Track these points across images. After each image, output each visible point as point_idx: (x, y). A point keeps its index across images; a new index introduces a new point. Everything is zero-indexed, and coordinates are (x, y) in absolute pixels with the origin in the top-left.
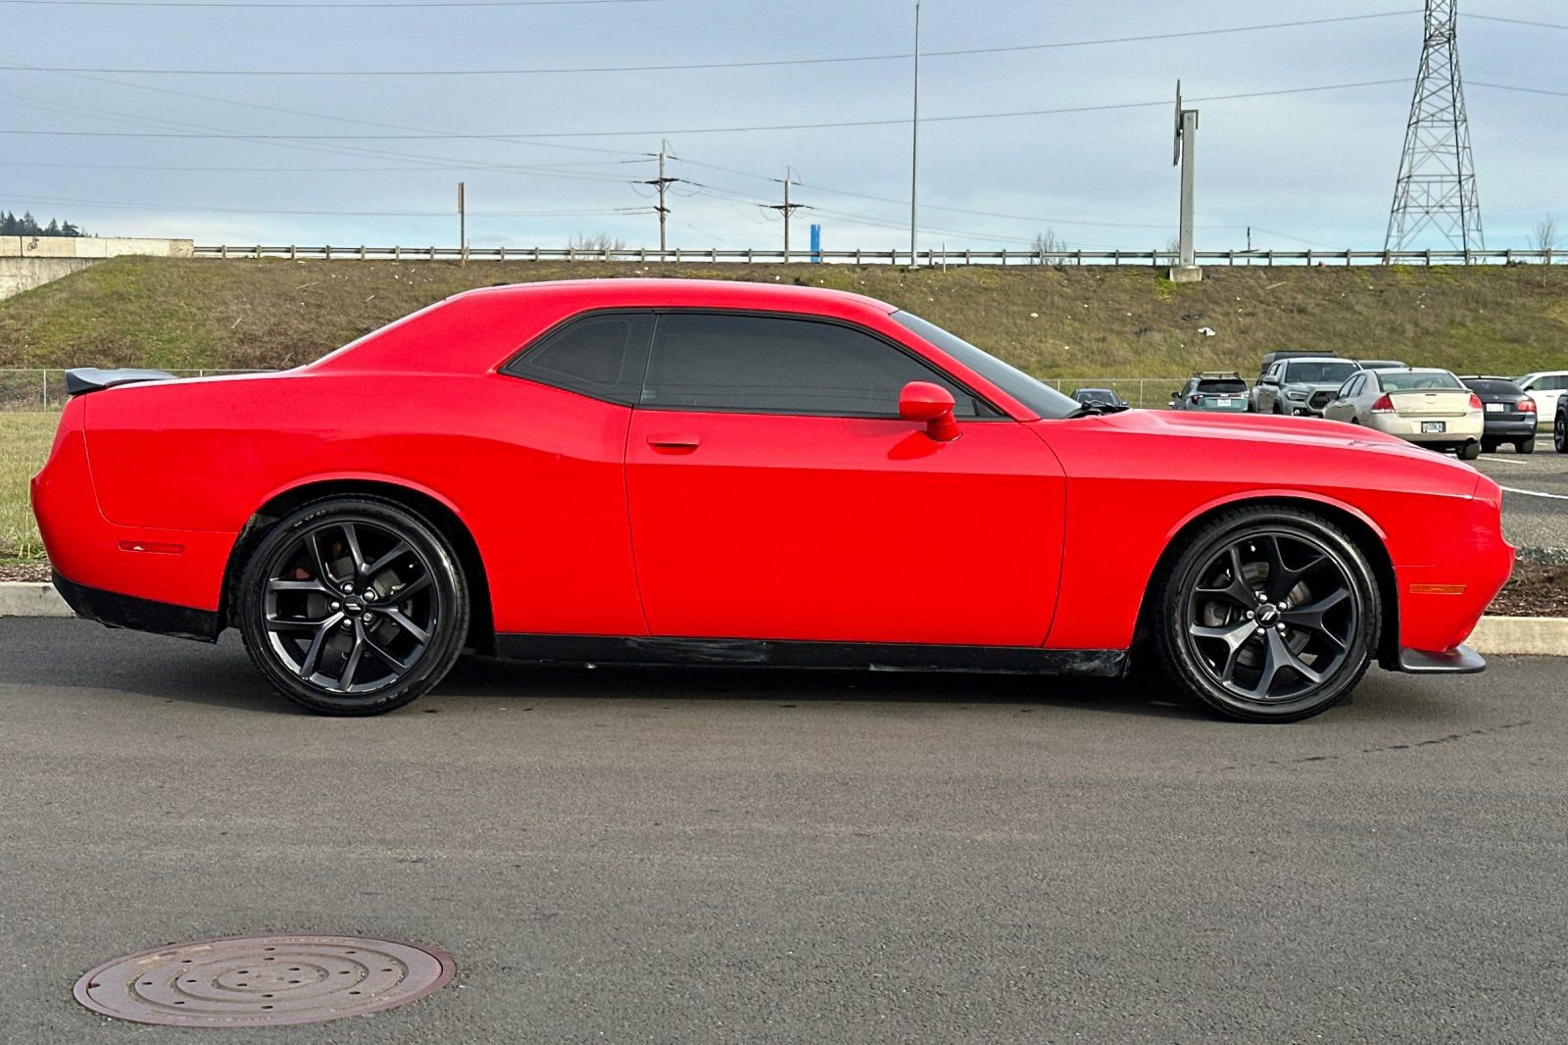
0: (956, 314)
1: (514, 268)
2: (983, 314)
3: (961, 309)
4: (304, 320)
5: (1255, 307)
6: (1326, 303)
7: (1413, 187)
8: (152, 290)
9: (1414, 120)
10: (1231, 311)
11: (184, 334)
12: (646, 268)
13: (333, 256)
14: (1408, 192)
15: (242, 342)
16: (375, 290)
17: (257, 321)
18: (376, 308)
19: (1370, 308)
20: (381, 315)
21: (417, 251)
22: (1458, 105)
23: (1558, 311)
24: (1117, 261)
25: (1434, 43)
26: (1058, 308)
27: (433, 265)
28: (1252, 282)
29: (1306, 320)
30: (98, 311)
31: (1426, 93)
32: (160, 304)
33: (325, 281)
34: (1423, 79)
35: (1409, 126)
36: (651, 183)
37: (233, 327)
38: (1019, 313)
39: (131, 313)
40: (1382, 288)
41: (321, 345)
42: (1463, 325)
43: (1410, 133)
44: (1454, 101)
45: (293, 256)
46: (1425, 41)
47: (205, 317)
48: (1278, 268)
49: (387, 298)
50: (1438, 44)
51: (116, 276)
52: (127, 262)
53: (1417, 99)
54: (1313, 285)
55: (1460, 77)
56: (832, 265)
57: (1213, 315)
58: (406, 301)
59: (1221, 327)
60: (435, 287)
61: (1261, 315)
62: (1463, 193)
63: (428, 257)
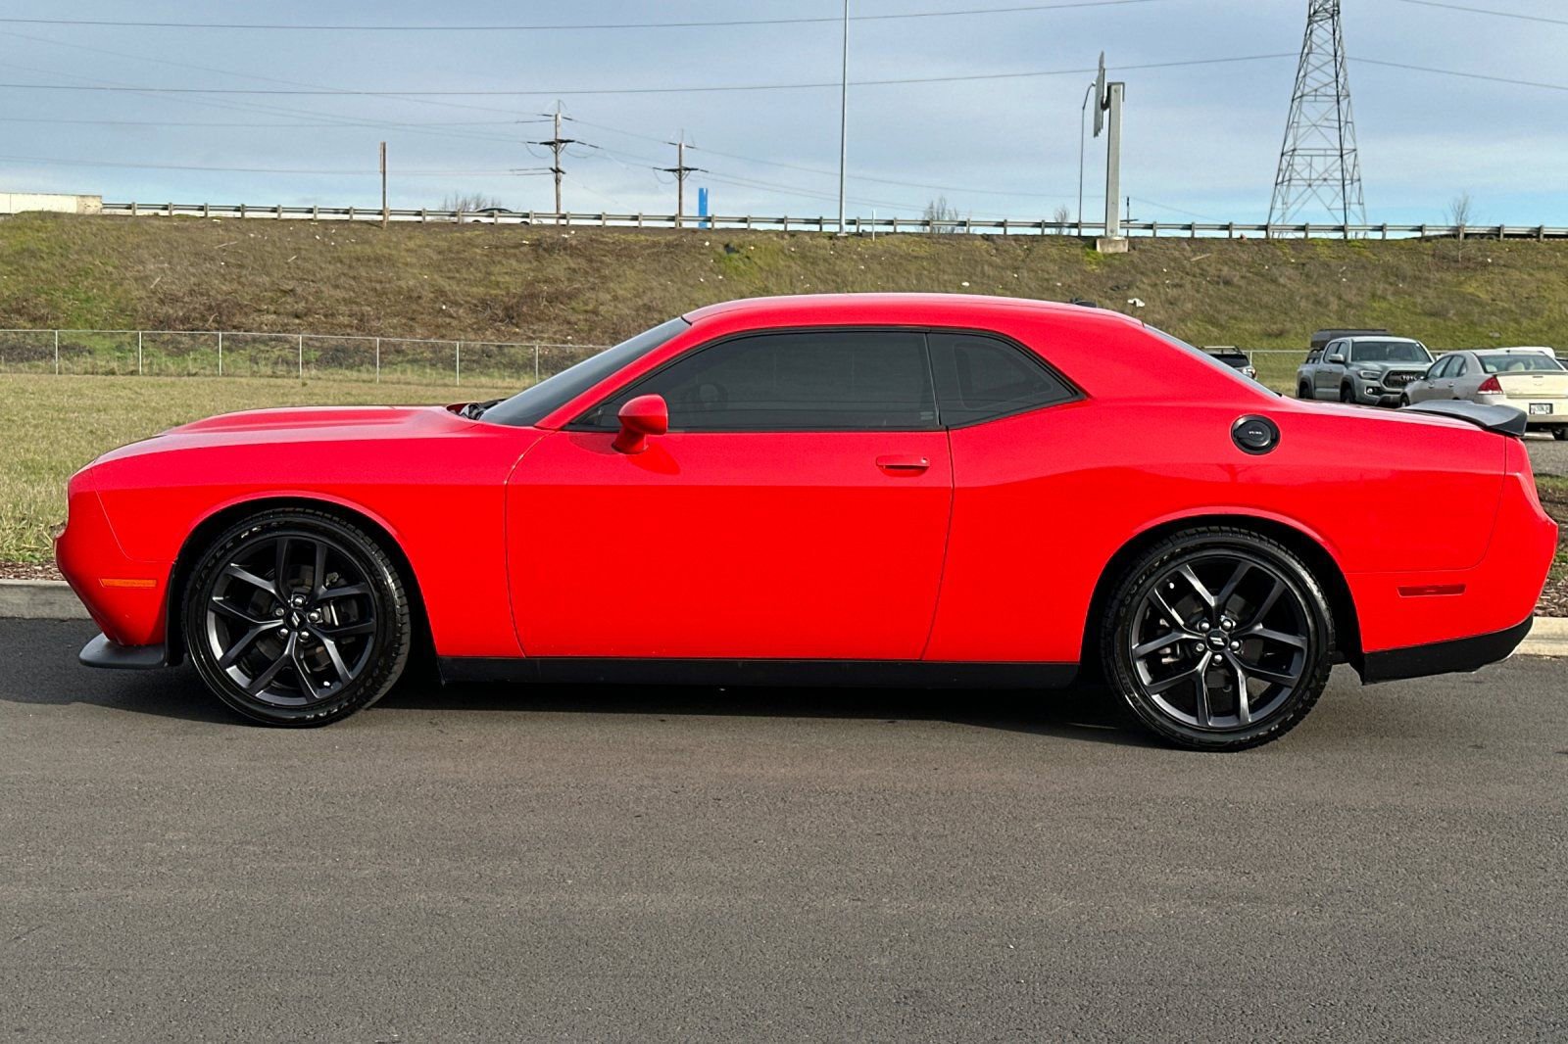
0: (888, 282)
1: (437, 230)
2: (914, 282)
3: (892, 277)
4: (225, 280)
5: (1182, 278)
6: (1250, 275)
7: (1297, 159)
8: (65, 247)
9: (1299, 94)
10: (1158, 282)
11: (101, 293)
12: (573, 232)
13: (248, 215)
14: (1292, 165)
15: (162, 302)
16: (297, 250)
17: (176, 281)
18: (298, 268)
19: (1294, 281)
20: (305, 277)
21: (336, 211)
22: (1341, 80)
23: (1474, 285)
24: (1043, 231)
25: (1318, 18)
26: (989, 277)
27: (353, 225)
28: (1177, 254)
29: (1232, 291)
30: (9, 268)
31: (1310, 68)
32: (74, 261)
33: (244, 241)
34: (1308, 54)
35: (1293, 100)
36: (546, 143)
37: (152, 287)
38: (950, 282)
39: (43, 271)
40: (1303, 261)
41: (246, 306)
42: (1384, 298)
43: (1294, 107)
44: (1337, 76)
45: (206, 214)
46: (1310, 16)
47: (122, 275)
48: (1202, 240)
49: (310, 259)
50: (1321, 20)
51: (24, 233)
52: (36, 218)
53: (1302, 73)
54: (1236, 258)
55: (1343, 53)
56: (760, 231)
57: (1142, 286)
58: (330, 263)
59: (1150, 298)
60: (358, 248)
61: (1188, 286)
62: (1344, 167)
63: (346, 217)
